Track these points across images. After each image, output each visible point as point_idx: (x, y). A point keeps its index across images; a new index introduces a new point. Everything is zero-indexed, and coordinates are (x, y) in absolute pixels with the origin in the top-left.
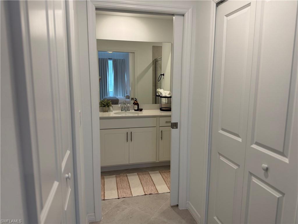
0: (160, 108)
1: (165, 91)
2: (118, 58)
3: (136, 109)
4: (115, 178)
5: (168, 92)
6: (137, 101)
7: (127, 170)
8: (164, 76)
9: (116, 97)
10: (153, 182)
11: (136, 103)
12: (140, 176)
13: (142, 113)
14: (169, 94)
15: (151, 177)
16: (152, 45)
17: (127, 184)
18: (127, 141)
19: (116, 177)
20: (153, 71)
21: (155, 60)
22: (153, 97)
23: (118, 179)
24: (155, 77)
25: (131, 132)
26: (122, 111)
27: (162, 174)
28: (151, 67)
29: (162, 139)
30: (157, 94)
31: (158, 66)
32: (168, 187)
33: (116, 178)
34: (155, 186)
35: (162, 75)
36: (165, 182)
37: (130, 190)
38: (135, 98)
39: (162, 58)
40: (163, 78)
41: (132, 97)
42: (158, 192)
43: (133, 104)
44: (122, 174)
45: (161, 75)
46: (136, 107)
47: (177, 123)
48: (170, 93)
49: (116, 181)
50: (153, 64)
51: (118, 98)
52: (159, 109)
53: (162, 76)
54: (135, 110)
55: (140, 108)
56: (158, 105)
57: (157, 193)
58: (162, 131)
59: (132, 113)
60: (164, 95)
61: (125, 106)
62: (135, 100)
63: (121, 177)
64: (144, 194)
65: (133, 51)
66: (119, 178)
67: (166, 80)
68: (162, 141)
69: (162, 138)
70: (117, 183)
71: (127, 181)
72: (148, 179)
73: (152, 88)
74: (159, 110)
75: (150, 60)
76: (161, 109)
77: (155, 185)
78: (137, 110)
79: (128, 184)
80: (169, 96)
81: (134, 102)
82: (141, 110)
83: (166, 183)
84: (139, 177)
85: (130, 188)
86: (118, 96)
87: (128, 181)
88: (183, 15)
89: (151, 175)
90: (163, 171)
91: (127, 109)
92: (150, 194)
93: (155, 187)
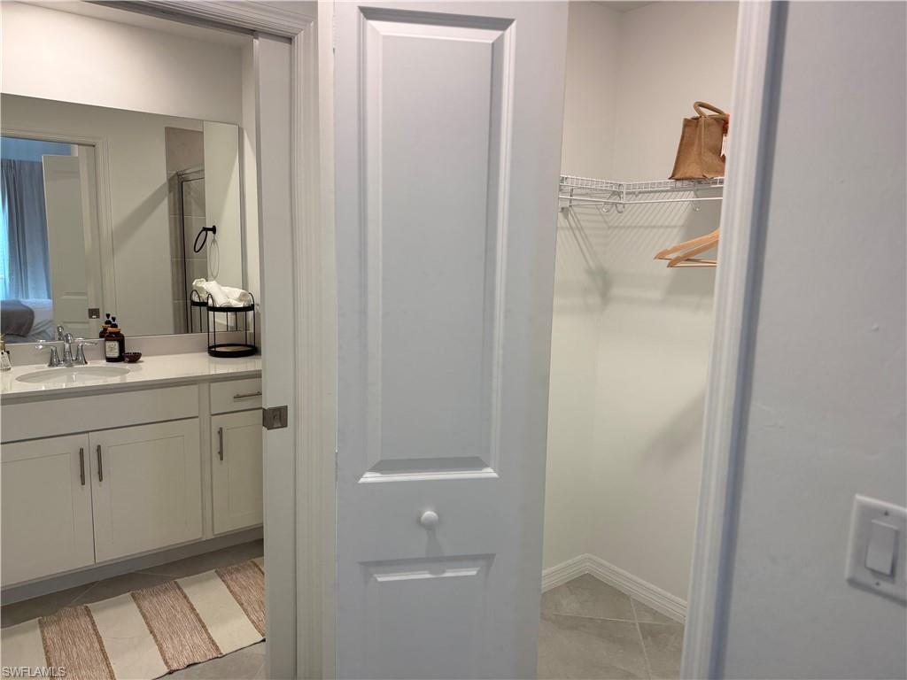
0: (210, 348)
1: (223, 288)
2: (24, 158)
3: (116, 354)
4: (38, 631)
5: (238, 292)
6: (115, 326)
7: (86, 587)
8: (214, 232)
9: (19, 302)
10: (197, 615)
11: (111, 333)
12: (146, 604)
13: (141, 369)
14: (240, 300)
15: (188, 601)
16: (164, 126)
17: (92, 646)
18: (83, 483)
19: (42, 625)
20: (172, 212)
21: (178, 175)
22: (174, 303)
23: (52, 632)
24: (178, 233)
25: (99, 447)
26: (51, 364)
27: (227, 578)
28: (163, 199)
29: (222, 459)
30: (196, 299)
31: (190, 199)
32: (253, 622)
33: (42, 632)
34: (206, 631)
35: (209, 229)
36: (241, 605)
37: (108, 665)
38: (108, 316)
39: (203, 170)
40: (214, 241)
41: (94, 307)
42: (217, 648)
43: (101, 336)
44: (67, 609)
45: (206, 229)
46: (113, 348)
47: (286, 408)
48: (243, 295)
49: (44, 640)
50: (170, 192)
51: (30, 306)
52: (204, 351)
53: (210, 233)
54: (110, 360)
55: (129, 349)
56: (197, 338)
57: (215, 655)
58: (221, 429)
59: (96, 373)
60: (220, 301)
61: (67, 346)
62: (108, 322)
63: (65, 623)
64: (166, 670)
65: (91, 141)
66: (54, 628)
67: (224, 250)
68: (221, 464)
69: (221, 453)
70: (47, 652)
71: (92, 631)
72: (179, 609)
73: (169, 274)
74: (207, 353)
75: (159, 175)
76: (214, 352)
77: (204, 626)
78: (120, 359)
79: (97, 645)
80: (241, 305)
81: (105, 329)
82: (135, 358)
83: (245, 611)
84: (139, 607)
85: (106, 658)
86: (27, 297)
87: (97, 633)
88: (289, 40)
89: (186, 591)
90: (230, 568)
91: (74, 357)
92: (189, 666)
93: (205, 636)
